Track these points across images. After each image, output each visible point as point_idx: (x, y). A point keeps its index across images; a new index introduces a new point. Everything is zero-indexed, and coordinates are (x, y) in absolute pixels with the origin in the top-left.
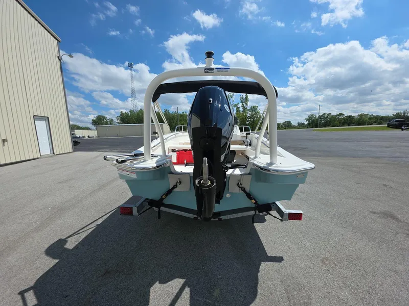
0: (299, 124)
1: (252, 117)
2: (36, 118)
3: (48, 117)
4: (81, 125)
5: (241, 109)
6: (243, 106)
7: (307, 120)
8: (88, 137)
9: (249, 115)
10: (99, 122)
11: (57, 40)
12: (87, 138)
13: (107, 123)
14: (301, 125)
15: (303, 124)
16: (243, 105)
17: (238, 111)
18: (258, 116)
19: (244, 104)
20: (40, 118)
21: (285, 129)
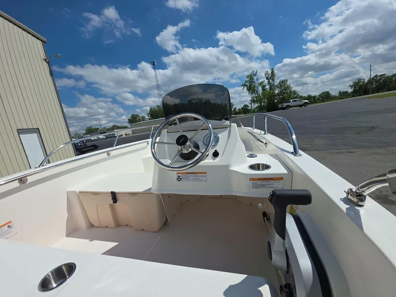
0: (340, 93)
1: (281, 93)
2: (20, 131)
3: (38, 129)
4: (119, 125)
5: (268, 87)
6: (269, 83)
7: (351, 86)
8: (126, 135)
9: (277, 92)
10: (134, 120)
11: (41, 40)
12: (124, 136)
13: (140, 120)
14: (343, 95)
15: (347, 92)
16: (269, 81)
17: (264, 89)
18: (288, 91)
19: (271, 81)
20: (27, 130)
21: (323, 101)
